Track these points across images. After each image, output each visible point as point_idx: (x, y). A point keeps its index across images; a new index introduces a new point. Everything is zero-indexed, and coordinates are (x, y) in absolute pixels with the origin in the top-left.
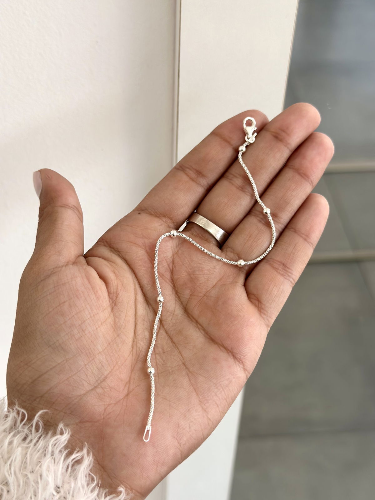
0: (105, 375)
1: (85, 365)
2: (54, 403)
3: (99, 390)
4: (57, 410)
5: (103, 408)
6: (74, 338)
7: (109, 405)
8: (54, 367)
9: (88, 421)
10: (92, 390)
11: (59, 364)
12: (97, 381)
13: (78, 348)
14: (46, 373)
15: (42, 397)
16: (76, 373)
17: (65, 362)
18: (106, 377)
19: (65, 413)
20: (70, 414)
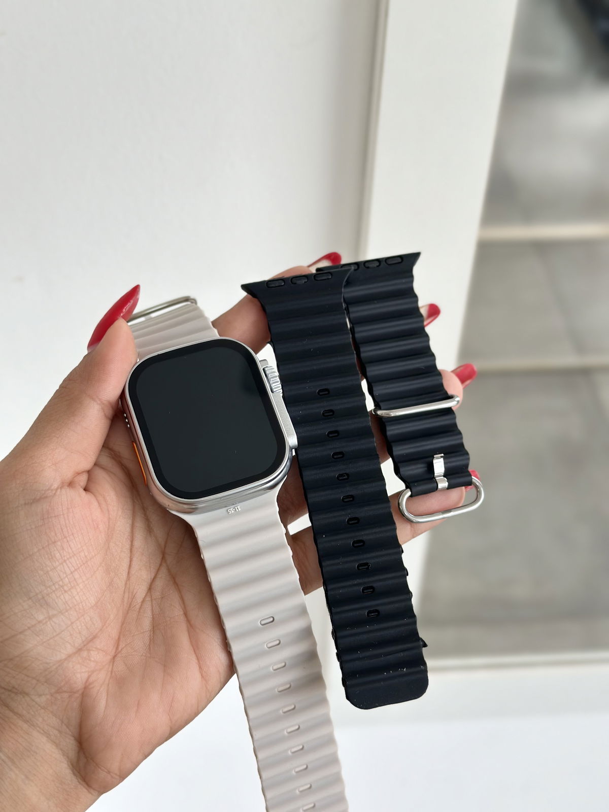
0: (94, 634)
1: (72, 623)
2: (25, 668)
3: (85, 654)
4: (28, 676)
5: (85, 675)
6: (62, 589)
7: (93, 672)
8: (33, 626)
9: (65, 692)
10: (75, 653)
11: (40, 622)
12: (83, 642)
13: (66, 602)
14: (21, 633)
15: (11, 660)
16: (59, 634)
17: (47, 620)
18: (95, 637)
19: (38, 681)
20: (46, 682)
